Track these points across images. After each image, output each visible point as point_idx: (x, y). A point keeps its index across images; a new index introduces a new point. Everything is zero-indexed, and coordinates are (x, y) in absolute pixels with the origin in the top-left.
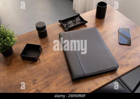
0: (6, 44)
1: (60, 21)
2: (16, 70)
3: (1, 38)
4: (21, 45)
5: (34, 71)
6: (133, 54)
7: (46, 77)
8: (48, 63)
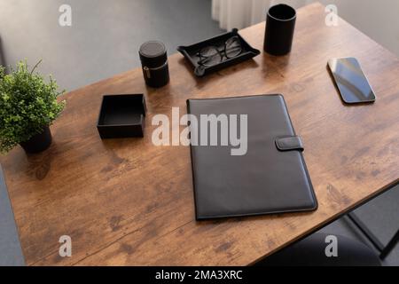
0: (32, 117)
1: (182, 49)
2: (61, 190)
3: (20, 101)
4: (74, 121)
5: (114, 193)
6: (392, 141)
7: (149, 209)
8: (153, 171)
